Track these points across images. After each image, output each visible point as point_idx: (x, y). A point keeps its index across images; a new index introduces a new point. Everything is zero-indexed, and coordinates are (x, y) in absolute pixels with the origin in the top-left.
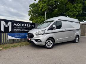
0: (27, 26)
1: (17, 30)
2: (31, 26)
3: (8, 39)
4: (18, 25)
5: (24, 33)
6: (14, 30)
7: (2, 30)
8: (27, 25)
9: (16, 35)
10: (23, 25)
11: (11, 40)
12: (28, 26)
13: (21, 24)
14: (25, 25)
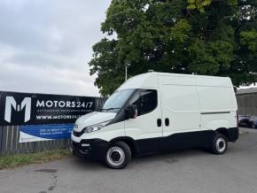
0: (71, 105)
1: (44, 117)
2: (83, 105)
3: (20, 142)
4: (49, 104)
5: (63, 125)
6: (39, 117)
7: (8, 118)
8: (73, 103)
9: (42, 131)
10: (62, 104)
11: (28, 143)
12: (76, 105)
13: (56, 102)
14: (68, 104)
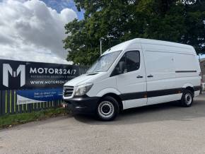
0: (59, 72)
1: (37, 82)
2: (69, 72)
3: (18, 104)
4: (41, 71)
5: (53, 89)
6: (32, 83)
8: (60, 70)
9: (36, 94)
10: (51, 71)
11: (25, 105)
12: (63, 72)
13: (46, 69)
14: (56, 71)
